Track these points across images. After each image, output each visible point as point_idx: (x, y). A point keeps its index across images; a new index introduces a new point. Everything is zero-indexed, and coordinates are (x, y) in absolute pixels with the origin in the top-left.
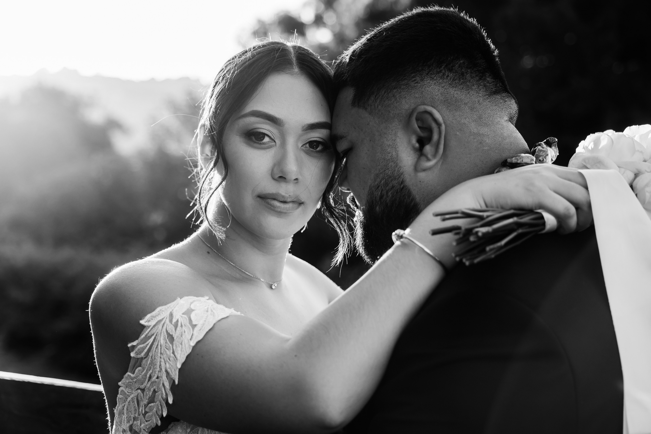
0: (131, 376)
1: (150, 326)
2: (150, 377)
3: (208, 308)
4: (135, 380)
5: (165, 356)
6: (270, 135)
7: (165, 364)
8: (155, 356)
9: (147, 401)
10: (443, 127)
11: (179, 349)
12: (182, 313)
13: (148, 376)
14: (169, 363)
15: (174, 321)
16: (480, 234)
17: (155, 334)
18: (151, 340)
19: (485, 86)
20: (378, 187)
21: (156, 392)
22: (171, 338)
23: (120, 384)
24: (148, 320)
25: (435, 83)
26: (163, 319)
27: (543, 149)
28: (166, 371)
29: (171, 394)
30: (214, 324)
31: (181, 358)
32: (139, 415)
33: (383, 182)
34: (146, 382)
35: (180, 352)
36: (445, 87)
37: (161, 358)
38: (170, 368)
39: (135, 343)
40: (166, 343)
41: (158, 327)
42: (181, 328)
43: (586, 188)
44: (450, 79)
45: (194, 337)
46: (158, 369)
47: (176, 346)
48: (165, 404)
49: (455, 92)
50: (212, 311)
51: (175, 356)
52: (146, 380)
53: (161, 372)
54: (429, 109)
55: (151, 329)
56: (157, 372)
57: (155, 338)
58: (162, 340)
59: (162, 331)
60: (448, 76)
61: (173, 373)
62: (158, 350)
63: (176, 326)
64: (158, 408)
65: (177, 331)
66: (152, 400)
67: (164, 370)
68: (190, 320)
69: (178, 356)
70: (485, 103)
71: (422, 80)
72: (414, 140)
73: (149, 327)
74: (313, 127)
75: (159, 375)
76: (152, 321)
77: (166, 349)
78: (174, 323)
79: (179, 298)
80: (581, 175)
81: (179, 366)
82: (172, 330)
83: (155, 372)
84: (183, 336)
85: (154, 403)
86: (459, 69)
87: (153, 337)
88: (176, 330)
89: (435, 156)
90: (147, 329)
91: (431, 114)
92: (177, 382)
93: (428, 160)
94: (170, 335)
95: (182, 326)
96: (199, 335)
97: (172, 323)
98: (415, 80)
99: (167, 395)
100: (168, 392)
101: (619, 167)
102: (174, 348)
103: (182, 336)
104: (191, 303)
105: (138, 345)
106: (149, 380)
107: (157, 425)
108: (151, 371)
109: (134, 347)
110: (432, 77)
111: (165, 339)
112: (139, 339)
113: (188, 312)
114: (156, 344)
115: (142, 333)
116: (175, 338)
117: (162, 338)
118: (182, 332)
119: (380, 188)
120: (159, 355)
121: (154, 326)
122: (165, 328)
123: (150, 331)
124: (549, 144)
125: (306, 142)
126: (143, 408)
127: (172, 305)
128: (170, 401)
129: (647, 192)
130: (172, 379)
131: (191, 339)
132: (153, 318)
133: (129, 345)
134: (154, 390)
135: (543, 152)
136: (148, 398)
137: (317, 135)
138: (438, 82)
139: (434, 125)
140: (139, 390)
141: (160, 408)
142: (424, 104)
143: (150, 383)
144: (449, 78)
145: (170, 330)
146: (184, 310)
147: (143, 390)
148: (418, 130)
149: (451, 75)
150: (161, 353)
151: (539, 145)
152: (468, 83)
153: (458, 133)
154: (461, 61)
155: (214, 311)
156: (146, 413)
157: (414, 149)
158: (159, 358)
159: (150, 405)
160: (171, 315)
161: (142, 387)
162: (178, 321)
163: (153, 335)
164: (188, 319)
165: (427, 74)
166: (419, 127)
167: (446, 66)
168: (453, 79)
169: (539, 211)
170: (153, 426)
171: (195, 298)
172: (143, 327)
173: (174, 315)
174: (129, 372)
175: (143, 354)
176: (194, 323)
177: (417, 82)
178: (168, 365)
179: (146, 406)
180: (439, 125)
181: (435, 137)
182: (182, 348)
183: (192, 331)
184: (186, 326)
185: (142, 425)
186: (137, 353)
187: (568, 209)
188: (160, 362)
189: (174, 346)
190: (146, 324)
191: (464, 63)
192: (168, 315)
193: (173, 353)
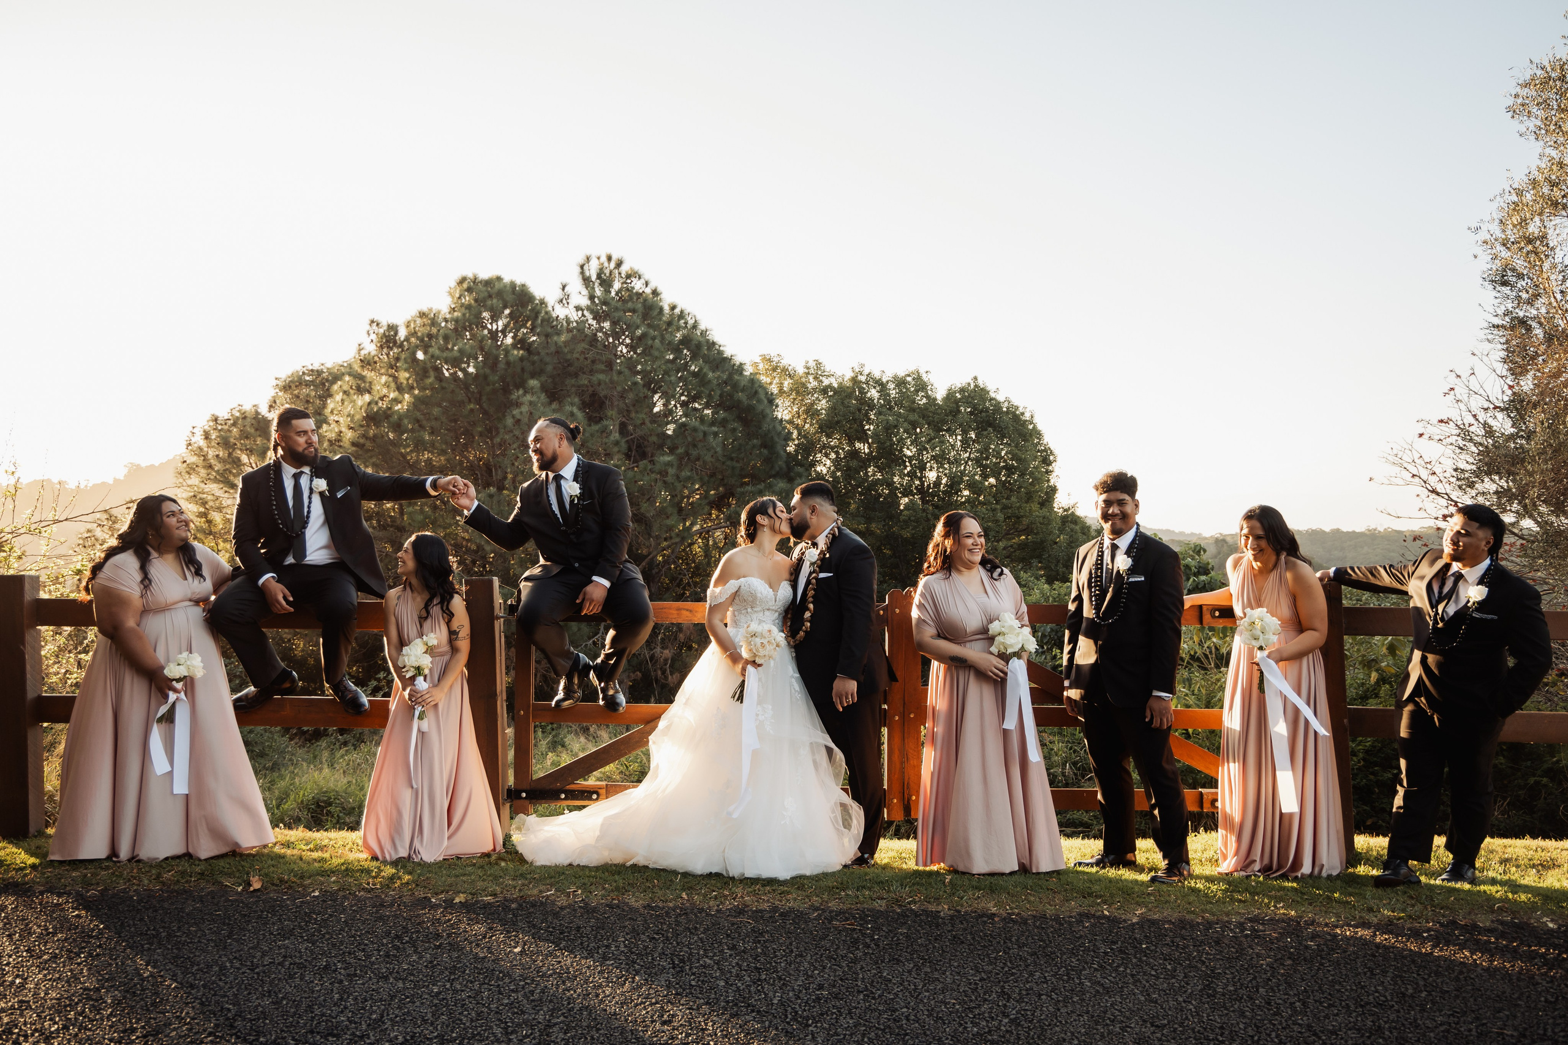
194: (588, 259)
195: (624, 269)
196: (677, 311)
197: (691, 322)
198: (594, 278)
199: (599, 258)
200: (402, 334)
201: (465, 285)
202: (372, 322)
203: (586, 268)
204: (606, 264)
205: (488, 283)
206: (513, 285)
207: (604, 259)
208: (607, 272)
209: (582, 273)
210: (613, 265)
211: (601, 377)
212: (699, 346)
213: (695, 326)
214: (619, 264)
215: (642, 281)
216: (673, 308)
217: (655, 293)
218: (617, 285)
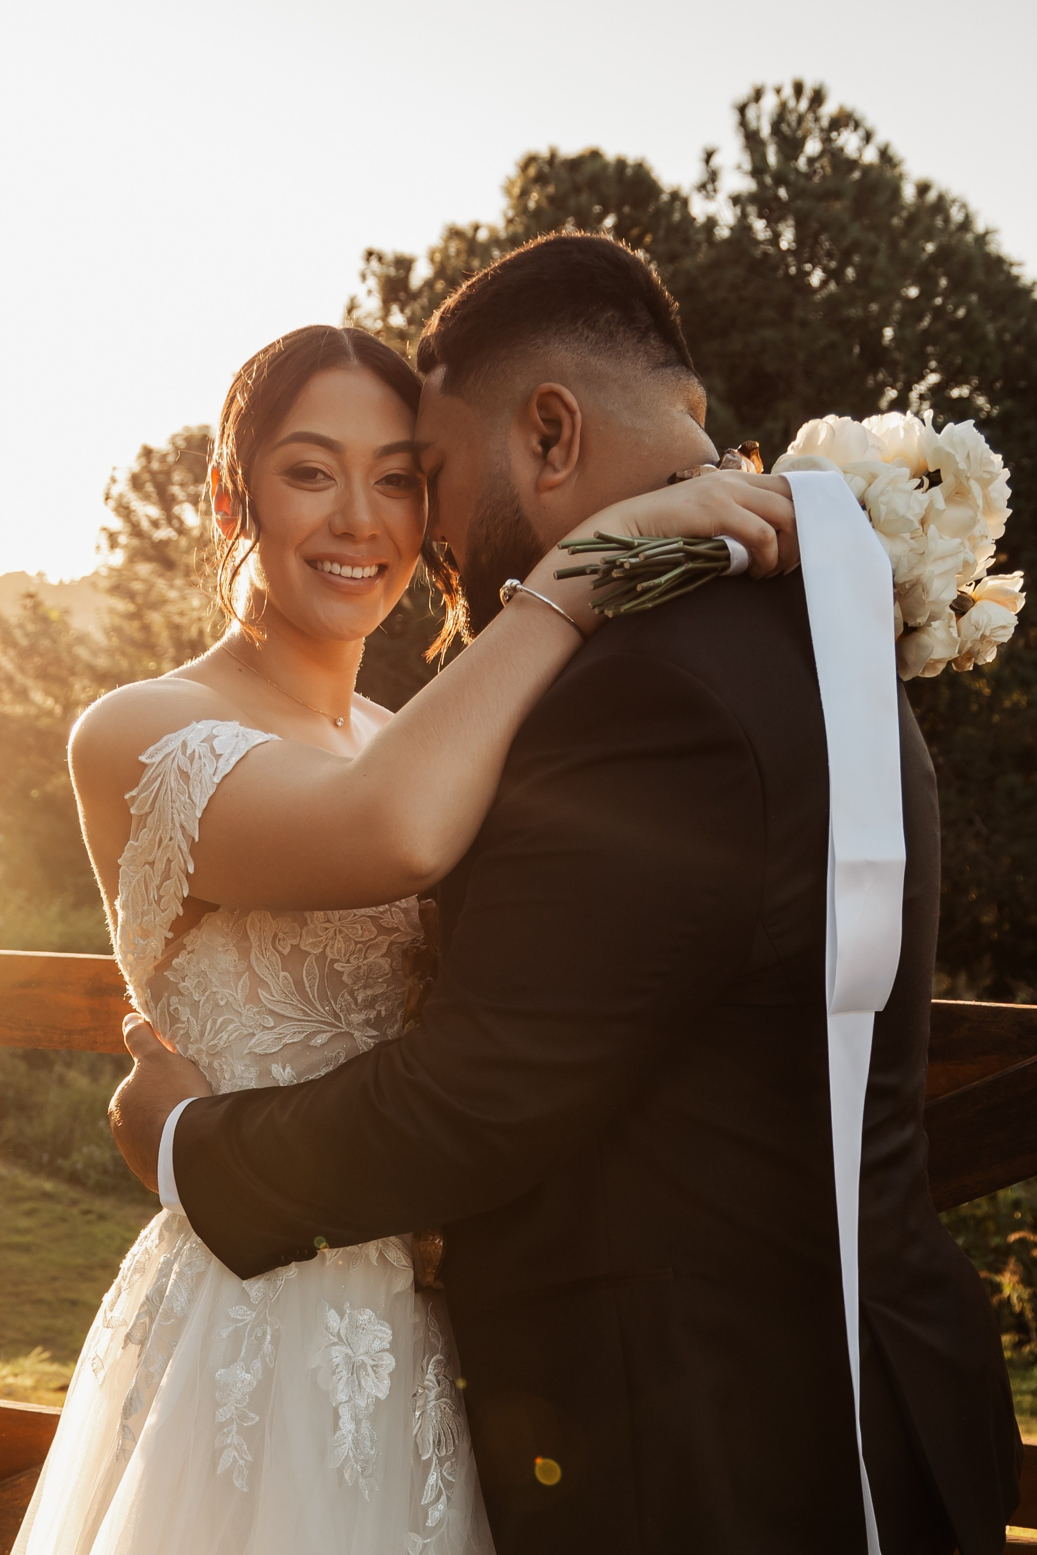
0: (134, 845)
1: (155, 763)
2: (161, 841)
3: (238, 733)
4: (139, 851)
5: (178, 804)
6: (325, 470)
7: (179, 815)
8: (163, 808)
9: (159, 878)
10: (579, 416)
11: (198, 790)
12: (200, 741)
13: (157, 839)
14: (185, 814)
15: (189, 752)
16: (627, 566)
17: (162, 775)
18: (157, 784)
19: (646, 353)
20: (483, 521)
21: (172, 861)
22: (185, 776)
23: (119, 861)
24: (150, 755)
25: (567, 348)
26: (172, 751)
27: (734, 459)
28: (182, 826)
29: (191, 859)
30: (248, 751)
31: (202, 803)
32: (150, 904)
33: (488, 512)
34: (156, 850)
35: (199, 795)
36: (583, 354)
37: (172, 808)
38: (186, 821)
39: (134, 793)
40: (178, 785)
41: (166, 764)
42: (199, 760)
43: (790, 497)
44: (591, 342)
45: (219, 771)
46: (171, 825)
47: (193, 786)
48: (185, 878)
49: (599, 362)
50: (244, 735)
51: (192, 801)
52: (154, 847)
53: (174, 829)
54: (558, 387)
55: (156, 768)
56: (169, 831)
57: (162, 779)
58: (173, 781)
59: (172, 768)
60: (587, 337)
61: (192, 827)
62: (168, 797)
63: (192, 758)
64: (177, 886)
65: (194, 766)
66: (166, 876)
67: (178, 825)
68: (213, 749)
69: (197, 801)
70: (646, 380)
71: (546, 343)
72: (535, 442)
73: (153, 764)
74: (388, 451)
75: (172, 835)
76: (156, 756)
77: (178, 794)
78: (189, 754)
79: (195, 723)
80: (784, 479)
81: (199, 815)
82: (186, 766)
83: (166, 830)
84: (203, 772)
85: (170, 880)
86: (606, 325)
87: (159, 779)
88: (191, 764)
89: (565, 463)
90: (150, 769)
91: (558, 395)
92: (197, 839)
93: (556, 470)
94: (185, 772)
95: (200, 758)
96: (225, 767)
97: (185, 756)
98: (534, 345)
99: (185, 862)
100: (186, 858)
101: (845, 472)
102: (191, 790)
103: (200, 772)
104: (213, 728)
105: (139, 794)
106: (159, 846)
107: (178, 914)
108: (161, 831)
109: (133, 798)
110: (561, 339)
111: (176, 779)
112: (139, 786)
113: (210, 739)
114: (163, 788)
115: (144, 775)
116: (191, 776)
117: (172, 778)
118: (201, 766)
119: (485, 523)
120: (170, 804)
121: (161, 762)
122: (175, 762)
123: (154, 770)
124: (747, 452)
125: (381, 477)
126: (156, 891)
127: (184, 731)
128: (191, 870)
129: (881, 503)
130: (190, 836)
131: (214, 775)
132: (158, 752)
133: (127, 797)
134: (168, 859)
135: (734, 463)
136: (160, 873)
137: (395, 464)
138: (571, 347)
139: (564, 414)
140: (147, 865)
141: (179, 885)
142: (549, 381)
143: (161, 849)
144: (589, 340)
145: (184, 766)
146: (203, 737)
147: (152, 864)
148: (541, 423)
149: (593, 335)
150: (173, 802)
151: (729, 452)
152: (619, 349)
153: (601, 428)
154: (610, 314)
155: (247, 736)
156: (160, 897)
157: (535, 455)
158: (170, 808)
159: (165, 884)
160: (184, 745)
161: (151, 859)
162: (194, 751)
163: (159, 775)
164: (208, 747)
165: (555, 334)
166: (543, 420)
167: (585, 321)
168: (595, 343)
169: (721, 537)
170: (173, 917)
171: (219, 722)
172: (144, 766)
173: (189, 744)
174: (132, 840)
175: (147, 808)
176: (218, 752)
177: (538, 348)
178: (182, 816)
179: (159, 888)
180: (571, 412)
181: (566, 433)
182: (202, 788)
183: (215, 763)
184: (206, 757)
185: (157, 919)
186: (139, 808)
187: (764, 532)
188: (172, 814)
189: (191, 787)
190: (148, 761)
191: (613, 315)
192: (180, 746)
193: (190, 797)
194: (758, 95)
195: (828, 109)
196: (932, 196)
197: (956, 215)
198: (765, 131)
199: (778, 91)
200: (421, 273)
201: (532, 171)
202: (370, 254)
203: (751, 113)
204: (792, 103)
205: (575, 164)
206: (621, 164)
207: (788, 92)
208: (793, 119)
209: (743, 123)
210: (804, 105)
211: (768, 333)
212: (967, 265)
213: (966, 224)
214: (818, 98)
215: (861, 132)
216: (923, 189)
217: (885, 155)
218: (813, 147)
